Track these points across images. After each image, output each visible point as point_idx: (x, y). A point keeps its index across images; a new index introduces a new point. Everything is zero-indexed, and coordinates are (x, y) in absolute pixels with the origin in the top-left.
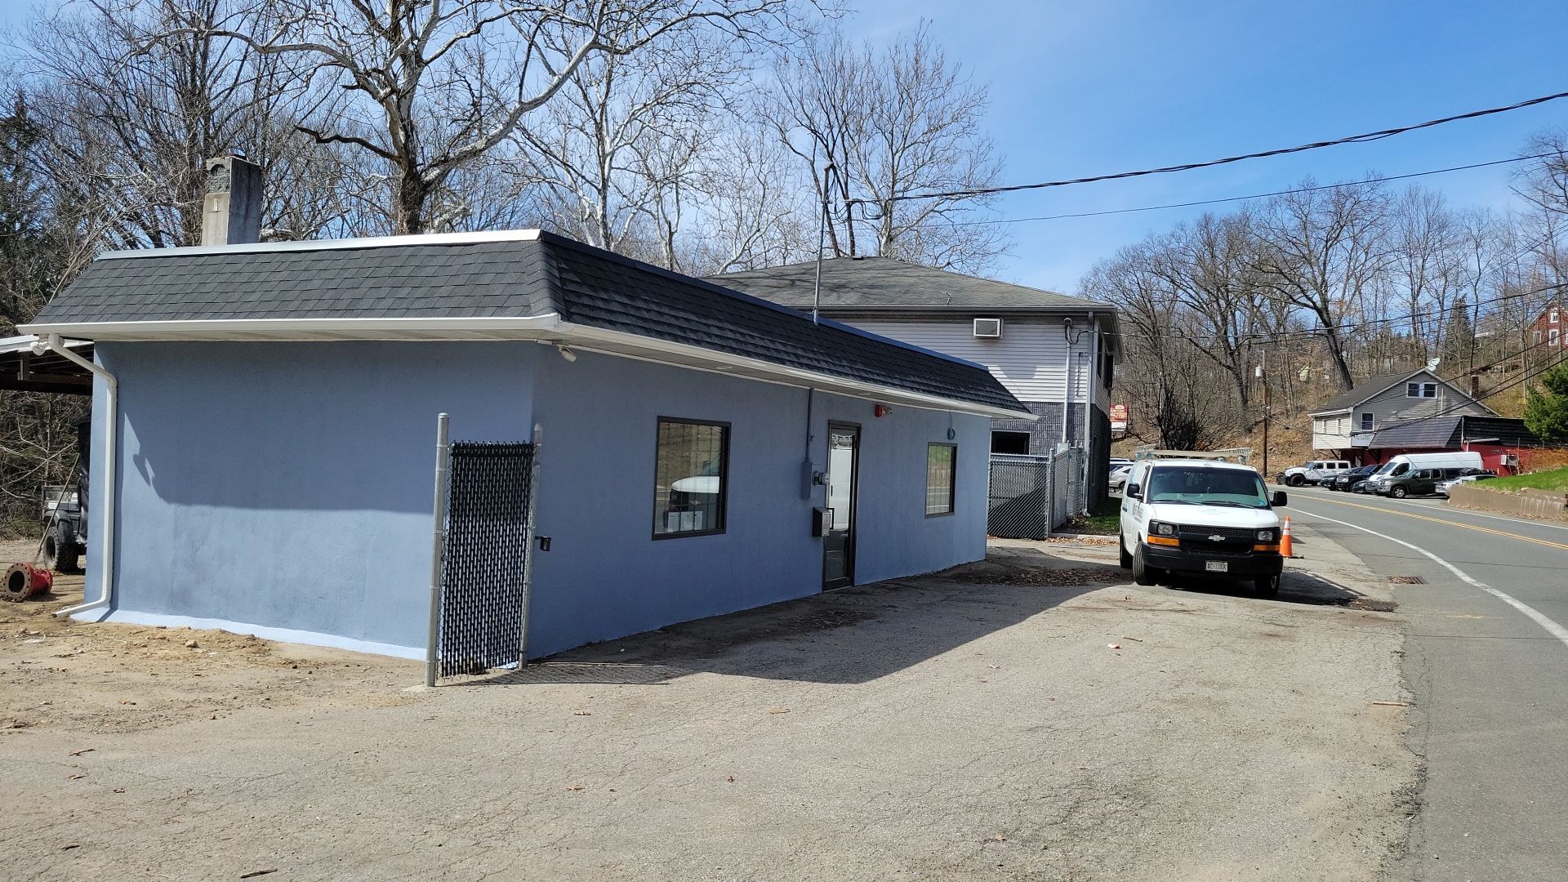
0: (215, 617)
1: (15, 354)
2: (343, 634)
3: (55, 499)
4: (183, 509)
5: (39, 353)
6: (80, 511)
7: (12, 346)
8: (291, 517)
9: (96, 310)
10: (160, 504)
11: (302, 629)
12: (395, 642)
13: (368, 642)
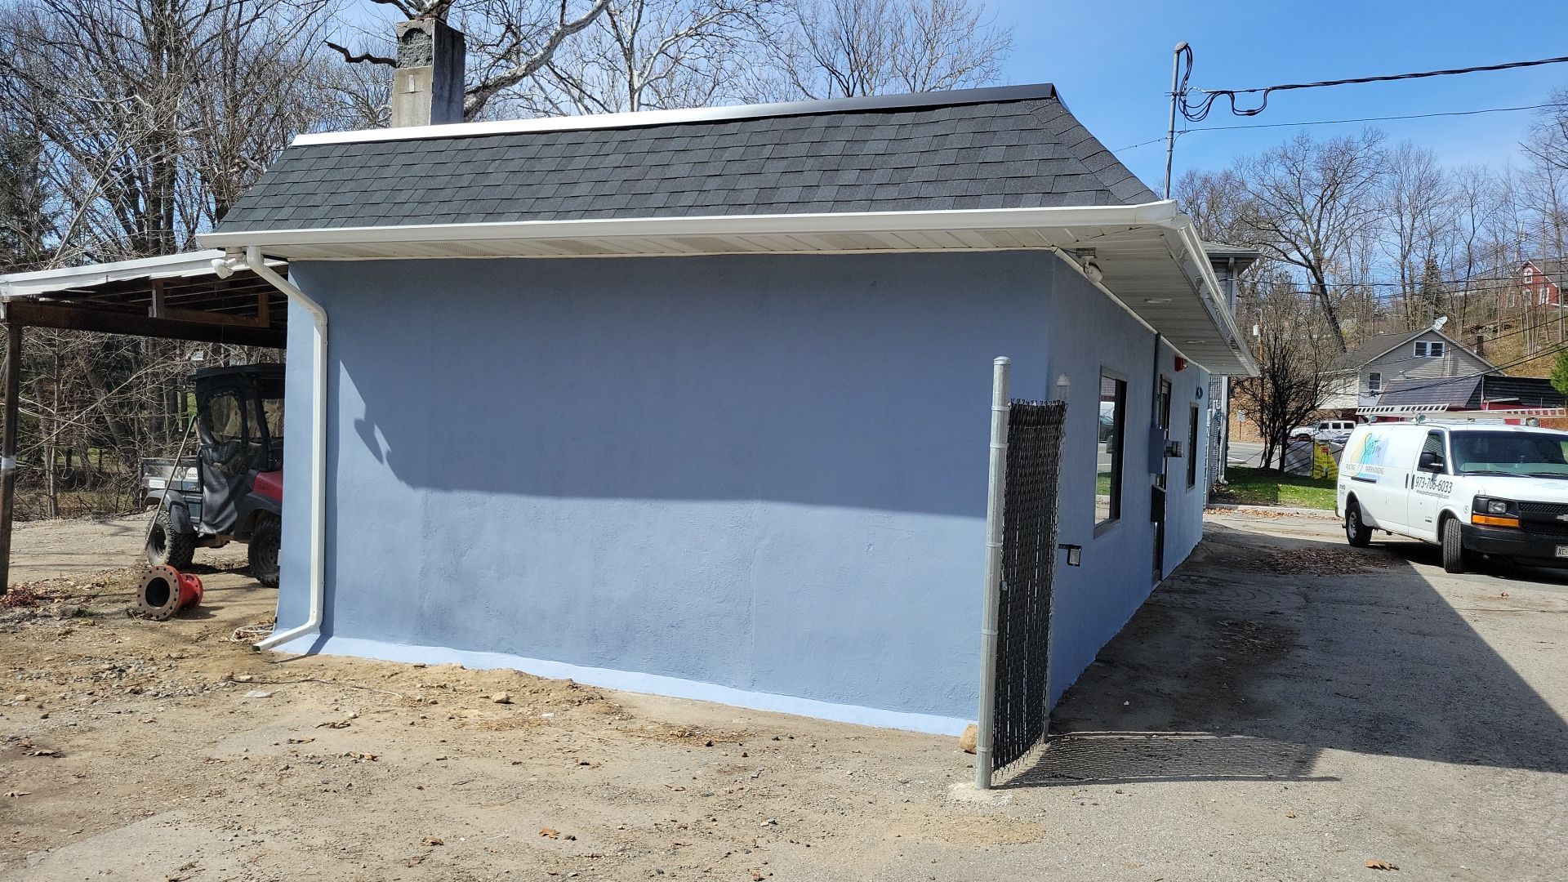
0: (492, 650)
1: (146, 282)
2: (712, 680)
3: (160, 474)
4: (438, 496)
5: (223, 275)
6: (202, 492)
7: (140, 271)
8: (617, 510)
9: (315, 213)
10: (403, 489)
11: (640, 671)
12: (806, 694)
13: (757, 694)
